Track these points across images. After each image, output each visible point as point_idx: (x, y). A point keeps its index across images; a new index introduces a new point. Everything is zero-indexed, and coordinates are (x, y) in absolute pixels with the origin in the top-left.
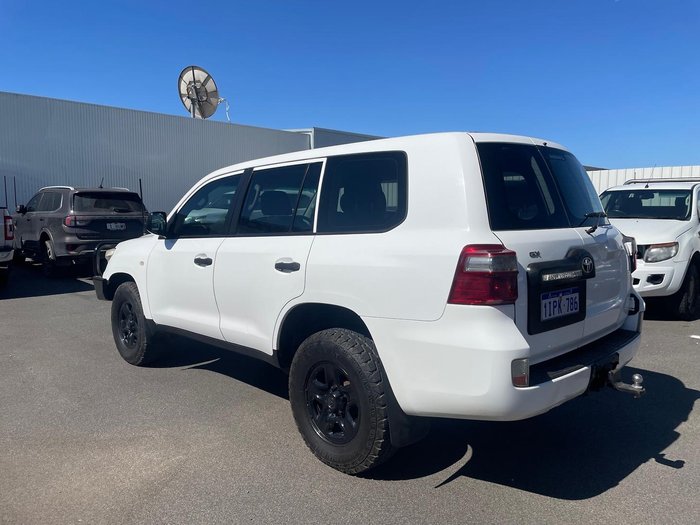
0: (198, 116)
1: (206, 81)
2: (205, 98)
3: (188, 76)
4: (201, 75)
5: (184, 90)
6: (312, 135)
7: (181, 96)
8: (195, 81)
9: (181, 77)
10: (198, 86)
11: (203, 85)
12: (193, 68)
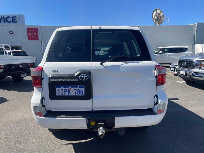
0: (157, 24)
1: (160, 13)
2: (160, 18)
3: (155, 13)
4: (159, 11)
5: (154, 17)
6: (196, 25)
7: (153, 19)
8: (157, 14)
9: (153, 13)
10: (158, 15)
11: (159, 14)
12: (157, 9)
